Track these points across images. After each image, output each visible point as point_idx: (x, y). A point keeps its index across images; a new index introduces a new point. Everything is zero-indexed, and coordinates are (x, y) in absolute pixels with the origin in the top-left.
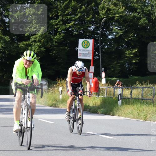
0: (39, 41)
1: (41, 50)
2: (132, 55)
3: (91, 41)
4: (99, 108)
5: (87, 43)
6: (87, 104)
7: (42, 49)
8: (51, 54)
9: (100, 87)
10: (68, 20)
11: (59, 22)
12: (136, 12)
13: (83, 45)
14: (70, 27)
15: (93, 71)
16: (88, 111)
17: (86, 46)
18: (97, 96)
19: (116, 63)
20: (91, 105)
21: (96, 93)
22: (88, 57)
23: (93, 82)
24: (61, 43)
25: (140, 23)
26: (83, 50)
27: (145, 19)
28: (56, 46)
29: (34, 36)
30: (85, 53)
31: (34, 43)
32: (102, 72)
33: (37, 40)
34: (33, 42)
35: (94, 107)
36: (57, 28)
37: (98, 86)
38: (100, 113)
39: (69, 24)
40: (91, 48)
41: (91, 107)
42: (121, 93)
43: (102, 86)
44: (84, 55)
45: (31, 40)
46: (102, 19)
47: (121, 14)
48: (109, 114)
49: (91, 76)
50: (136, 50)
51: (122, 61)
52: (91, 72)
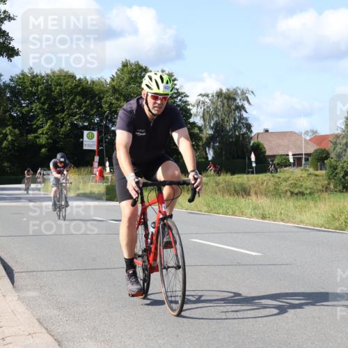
0: (46, 133)
3: (95, 133)
5: (92, 134)
7: (49, 141)
8: (58, 145)
10: (73, 113)
11: (65, 115)
13: (88, 137)
15: (98, 161)
22: (93, 147)
24: (67, 135)
26: (88, 141)
28: (62, 138)
29: (42, 129)
34: (40, 134)
36: (64, 121)
40: (95, 139)
44: (89, 145)
46: (105, 112)
48: (113, 201)
52: (96, 162)
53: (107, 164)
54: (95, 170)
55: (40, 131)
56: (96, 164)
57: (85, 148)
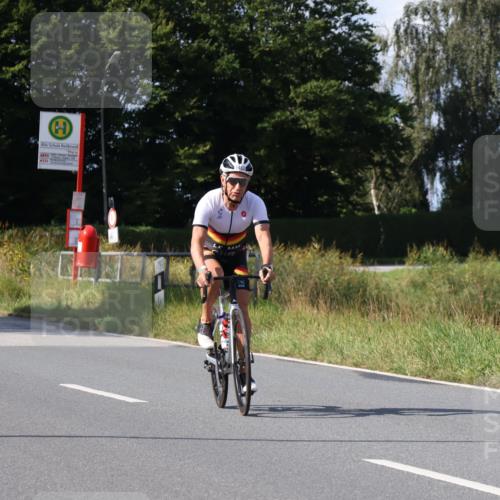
2: (195, 162)
3: (76, 120)
5: (64, 124)
9: (103, 254)
10: (7, 55)
12: (206, 36)
13: (54, 131)
14: (15, 76)
15: (83, 208)
17: (60, 134)
19: (148, 182)
21: (88, 270)
22: (68, 164)
23: (80, 238)
25: (217, 70)
26: (52, 145)
27: (231, 56)
30: (60, 155)
32: (109, 209)
37: (98, 251)
39: (12, 69)
40: (75, 138)
42: (163, 269)
43: (107, 250)
44: (56, 158)
47: (164, 43)
49: (77, 220)
50: (208, 147)
51: (167, 179)
52: (77, 210)
53: (112, 217)
54: (73, 235)
56: (76, 218)
57: (41, 166)
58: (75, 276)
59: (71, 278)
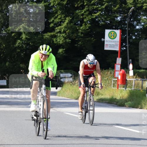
0: (64, 32)
1: (66, 41)
3: (118, 32)
4: (126, 101)
5: (114, 34)
6: (114, 97)
7: (68, 40)
8: (77, 45)
9: (128, 79)
11: (85, 12)
13: (110, 36)
14: (96, 17)
15: (120, 63)
16: (115, 104)
17: (112, 37)
18: (124, 89)
20: (118, 98)
21: (123, 85)
22: (115, 48)
23: (120, 74)
24: (87, 34)
26: (110, 41)
28: (81, 37)
29: (59, 27)
30: (112, 45)
31: (59, 35)
32: (130, 64)
33: (62, 31)
34: (58, 33)
35: (121, 100)
36: (83, 19)
37: (126, 78)
38: (127, 106)
39: (96, 14)
40: (118, 39)
41: (118, 100)
43: (130, 78)
44: (111, 46)
45: (56, 31)
46: (130, 8)
48: (137, 108)
49: (118, 68)
52: (119, 64)
53: (131, 66)
54: (117, 73)
55: (57, 29)
56: (118, 67)
57: (106, 49)
58: (118, 88)
59: (117, 88)
